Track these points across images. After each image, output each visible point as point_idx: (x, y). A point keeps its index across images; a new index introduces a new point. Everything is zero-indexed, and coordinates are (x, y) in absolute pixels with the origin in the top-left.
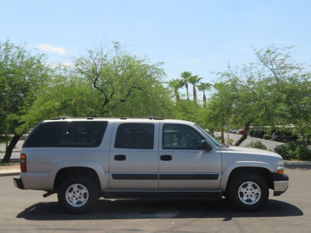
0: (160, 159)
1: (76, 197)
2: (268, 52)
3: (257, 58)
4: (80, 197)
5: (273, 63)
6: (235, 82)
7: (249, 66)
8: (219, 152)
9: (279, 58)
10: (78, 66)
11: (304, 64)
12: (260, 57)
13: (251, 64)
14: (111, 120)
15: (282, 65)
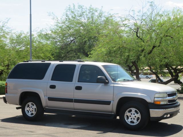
0: (75, 89)
1: (30, 110)
4: (32, 111)
8: (113, 85)
14: (53, 62)
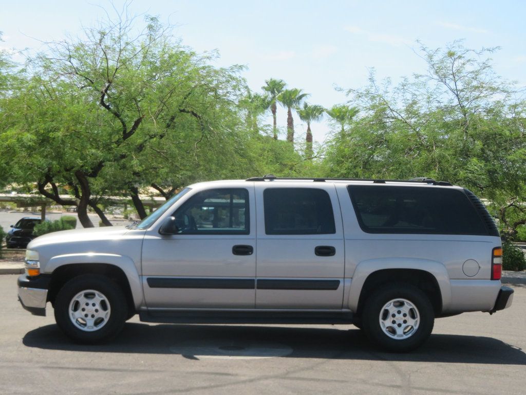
2: (451, 55)
3: (427, 66)
5: (456, 77)
6: (381, 111)
7: (412, 80)
9: (469, 68)
10: (72, 60)
11: (516, 82)
12: (433, 65)
13: (417, 77)
15: (475, 83)
